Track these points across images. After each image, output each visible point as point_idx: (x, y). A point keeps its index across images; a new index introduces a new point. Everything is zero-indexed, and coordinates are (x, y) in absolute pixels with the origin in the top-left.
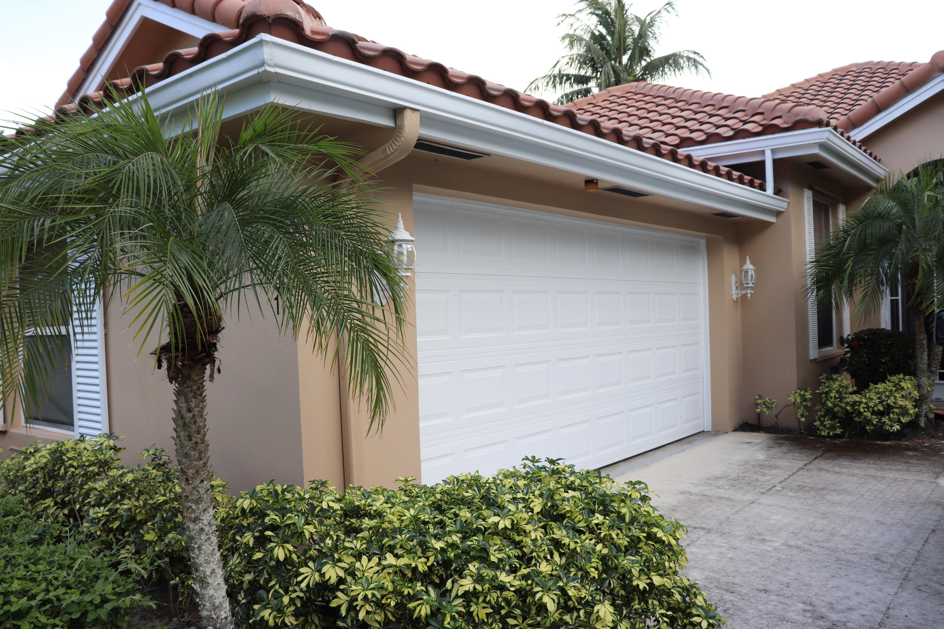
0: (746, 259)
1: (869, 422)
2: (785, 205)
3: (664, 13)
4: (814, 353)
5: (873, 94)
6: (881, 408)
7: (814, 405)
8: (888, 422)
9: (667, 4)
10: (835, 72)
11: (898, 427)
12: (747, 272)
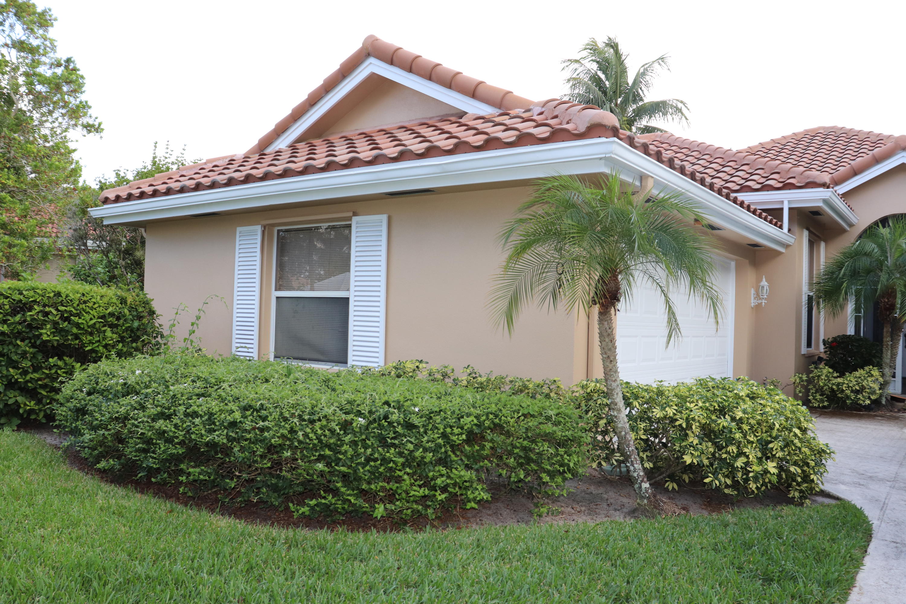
0: (762, 278)
1: (848, 397)
2: (793, 241)
3: (656, 65)
4: (804, 350)
5: (850, 162)
6: (858, 388)
7: (808, 385)
8: (861, 398)
9: (659, 59)
10: (806, 133)
11: (869, 402)
12: (763, 287)
